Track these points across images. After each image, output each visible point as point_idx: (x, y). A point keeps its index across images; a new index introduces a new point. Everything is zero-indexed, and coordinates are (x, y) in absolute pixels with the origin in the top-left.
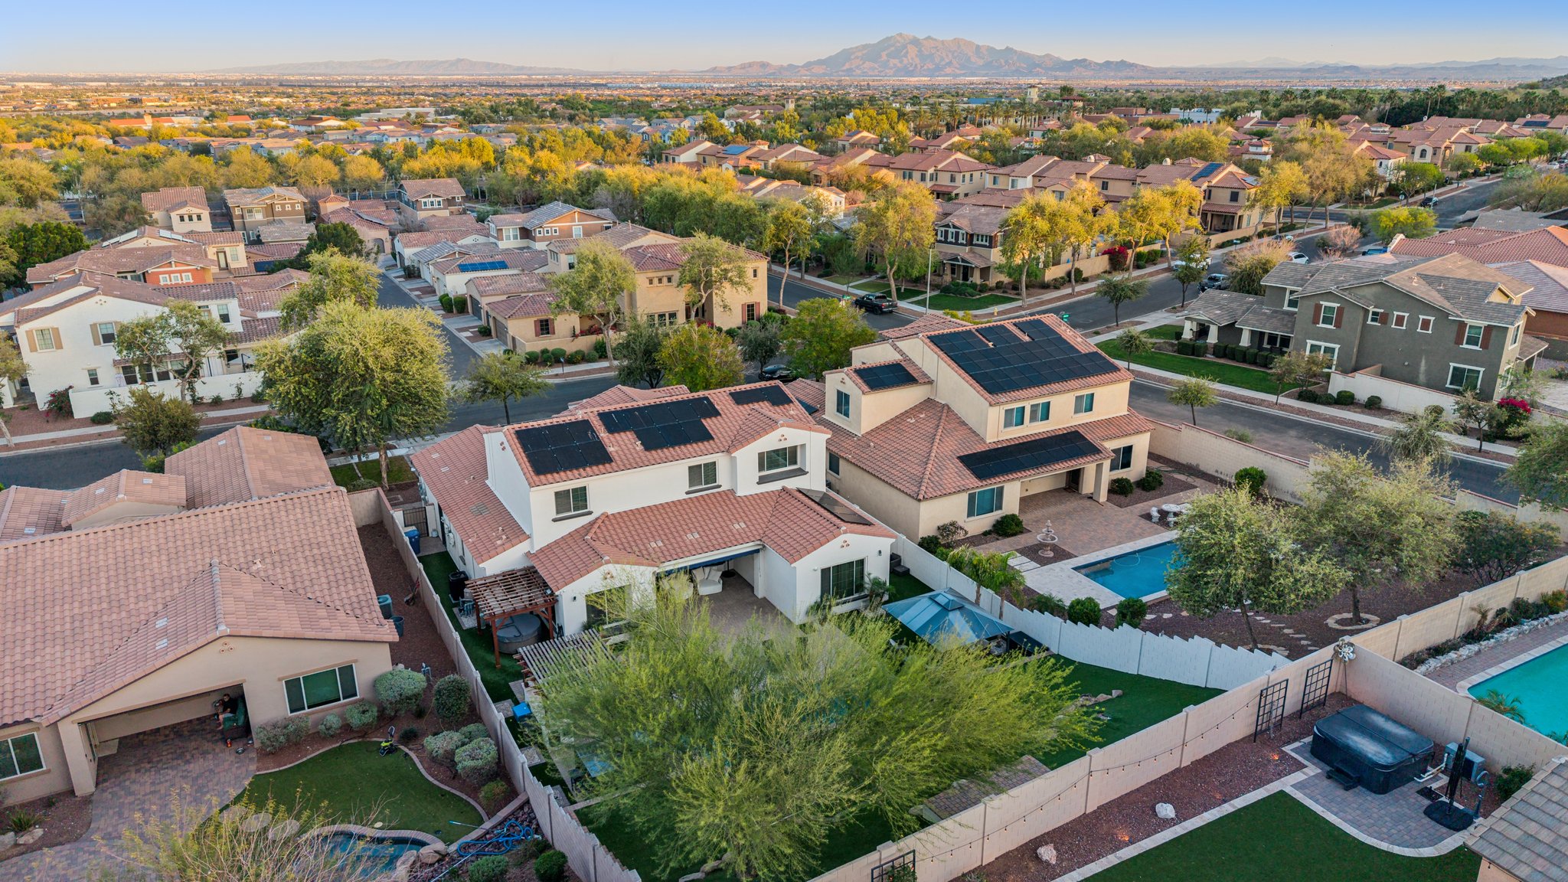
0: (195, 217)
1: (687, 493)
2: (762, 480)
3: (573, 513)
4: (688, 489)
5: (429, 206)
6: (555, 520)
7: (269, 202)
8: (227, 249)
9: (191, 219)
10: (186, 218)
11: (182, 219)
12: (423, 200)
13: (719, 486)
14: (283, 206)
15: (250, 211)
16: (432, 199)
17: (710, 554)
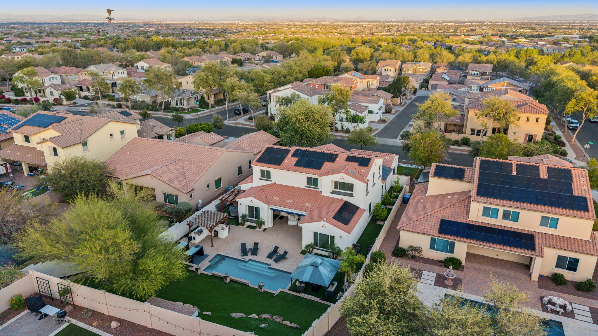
0: (389, 70)
1: (306, 186)
2: (333, 192)
3: (266, 179)
4: (306, 185)
5: (473, 75)
6: (260, 179)
7: (415, 67)
8: (371, 81)
9: (388, 71)
10: (386, 70)
11: (385, 70)
12: (471, 72)
13: (318, 189)
14: (419, 69)
15: (408, 70)
16: (475, 72)
17: (288, 209)
